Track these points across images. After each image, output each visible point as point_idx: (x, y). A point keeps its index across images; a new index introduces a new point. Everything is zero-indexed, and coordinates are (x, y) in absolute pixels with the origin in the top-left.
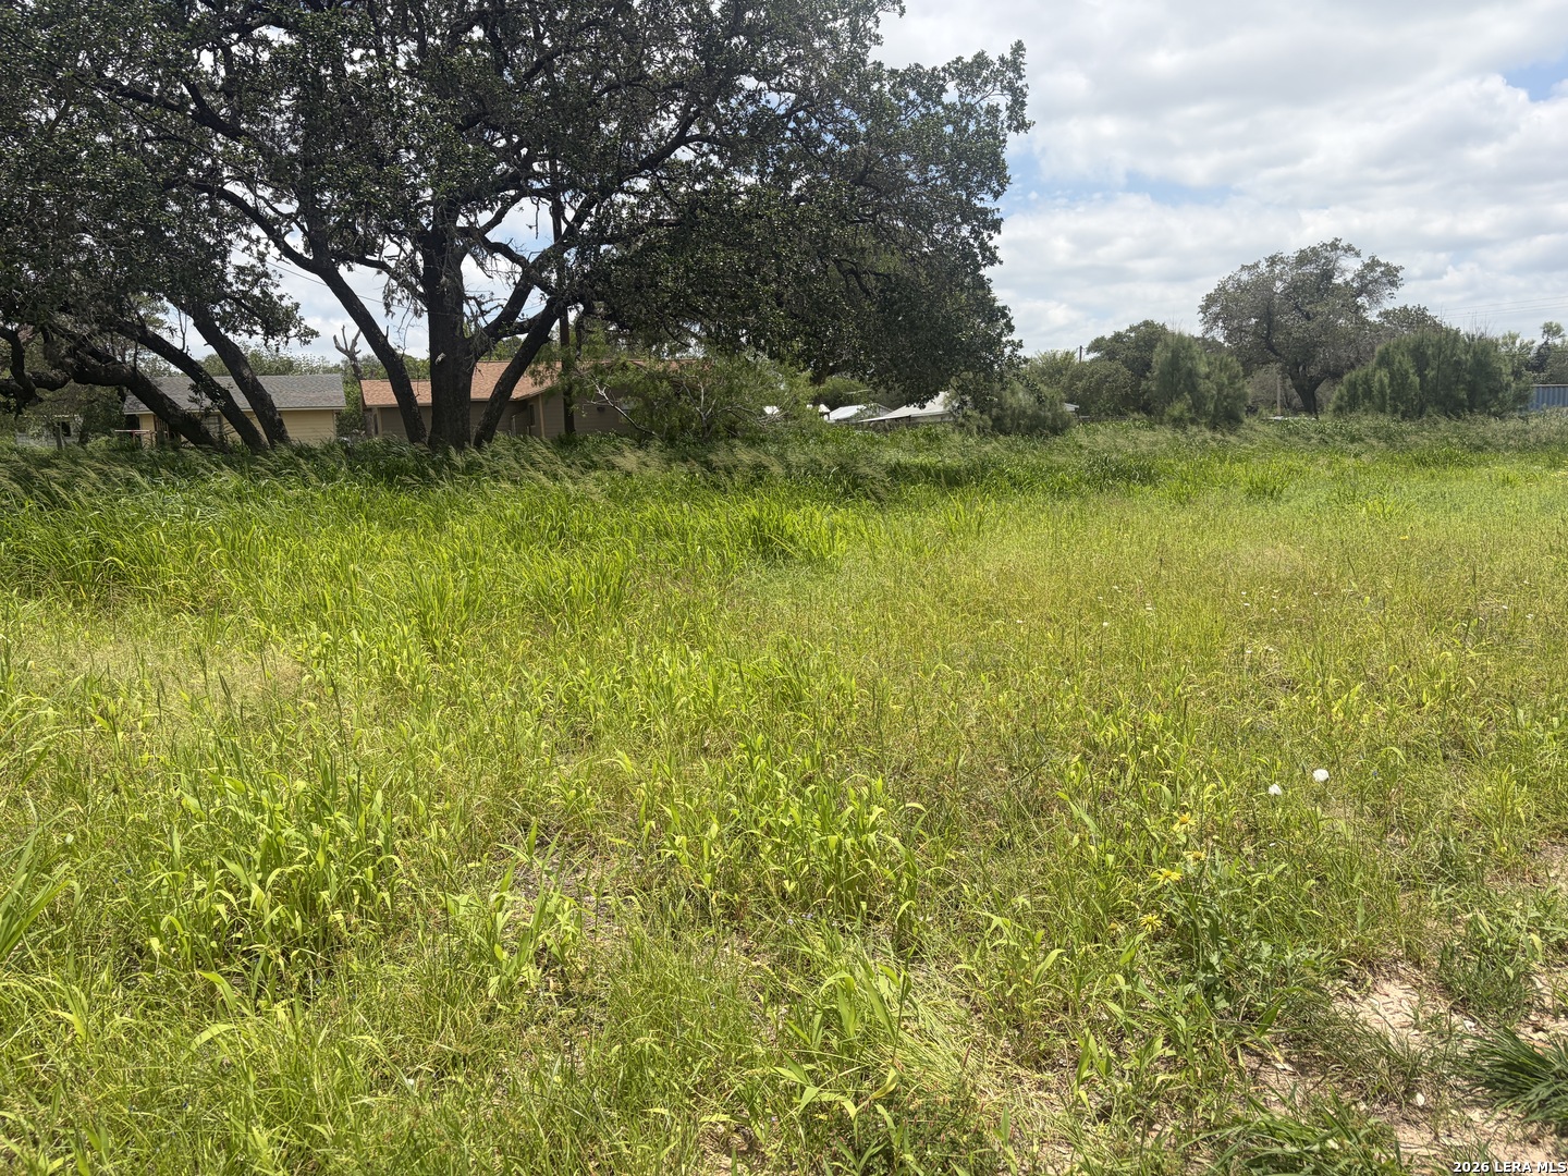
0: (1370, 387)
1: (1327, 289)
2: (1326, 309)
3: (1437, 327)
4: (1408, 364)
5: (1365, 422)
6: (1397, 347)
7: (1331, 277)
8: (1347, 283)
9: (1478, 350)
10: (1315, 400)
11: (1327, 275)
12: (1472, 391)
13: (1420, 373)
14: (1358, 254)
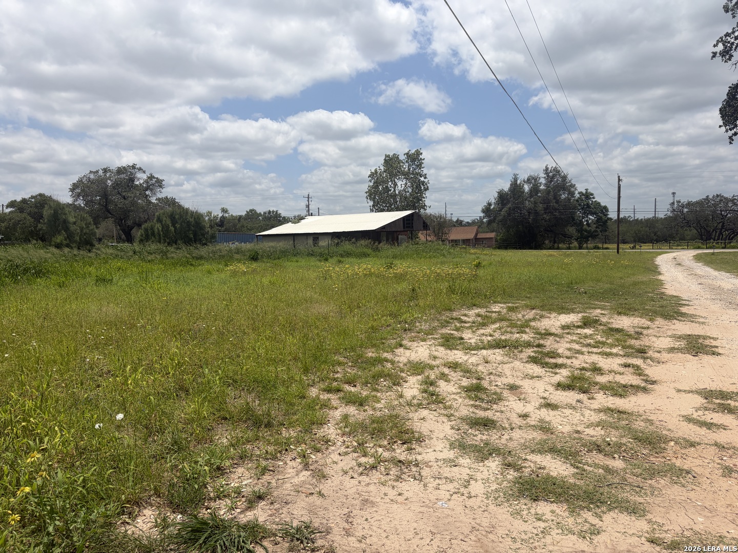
0: (154, 231)
1: (132, 186)
2: (132, 195)
3: (180, 206)
4: (169, 222)
5: (153, 247)
6: (164, 214)
7: (134, 181)
8: (141, 184)
9: (196, 217)
10: (131, 236)
11: (132, 180)
12: (195, 235)
13: (174, 225)
14: (144, 172)
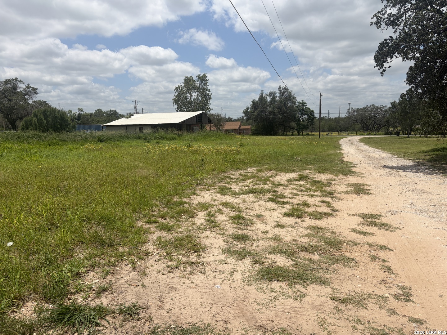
0: (31, 123)
1: (15, 93)
2: (16, 99)
3: (50, 107)
4: (42, 117)
5: (31, 133)
6: (38, 111)
7: (16, 89)
8: (21, 91)
9: (61, 114)
10: (15, 126)
11: (15, 88)
12: (61, 125)
13: (46, 119)
14: (24, 83)
